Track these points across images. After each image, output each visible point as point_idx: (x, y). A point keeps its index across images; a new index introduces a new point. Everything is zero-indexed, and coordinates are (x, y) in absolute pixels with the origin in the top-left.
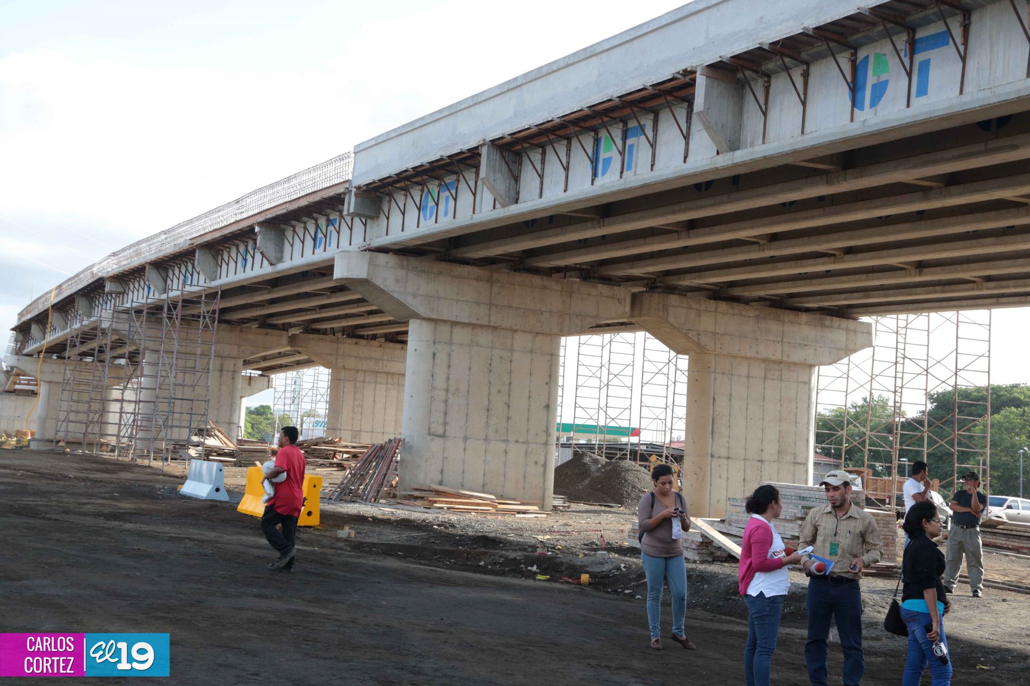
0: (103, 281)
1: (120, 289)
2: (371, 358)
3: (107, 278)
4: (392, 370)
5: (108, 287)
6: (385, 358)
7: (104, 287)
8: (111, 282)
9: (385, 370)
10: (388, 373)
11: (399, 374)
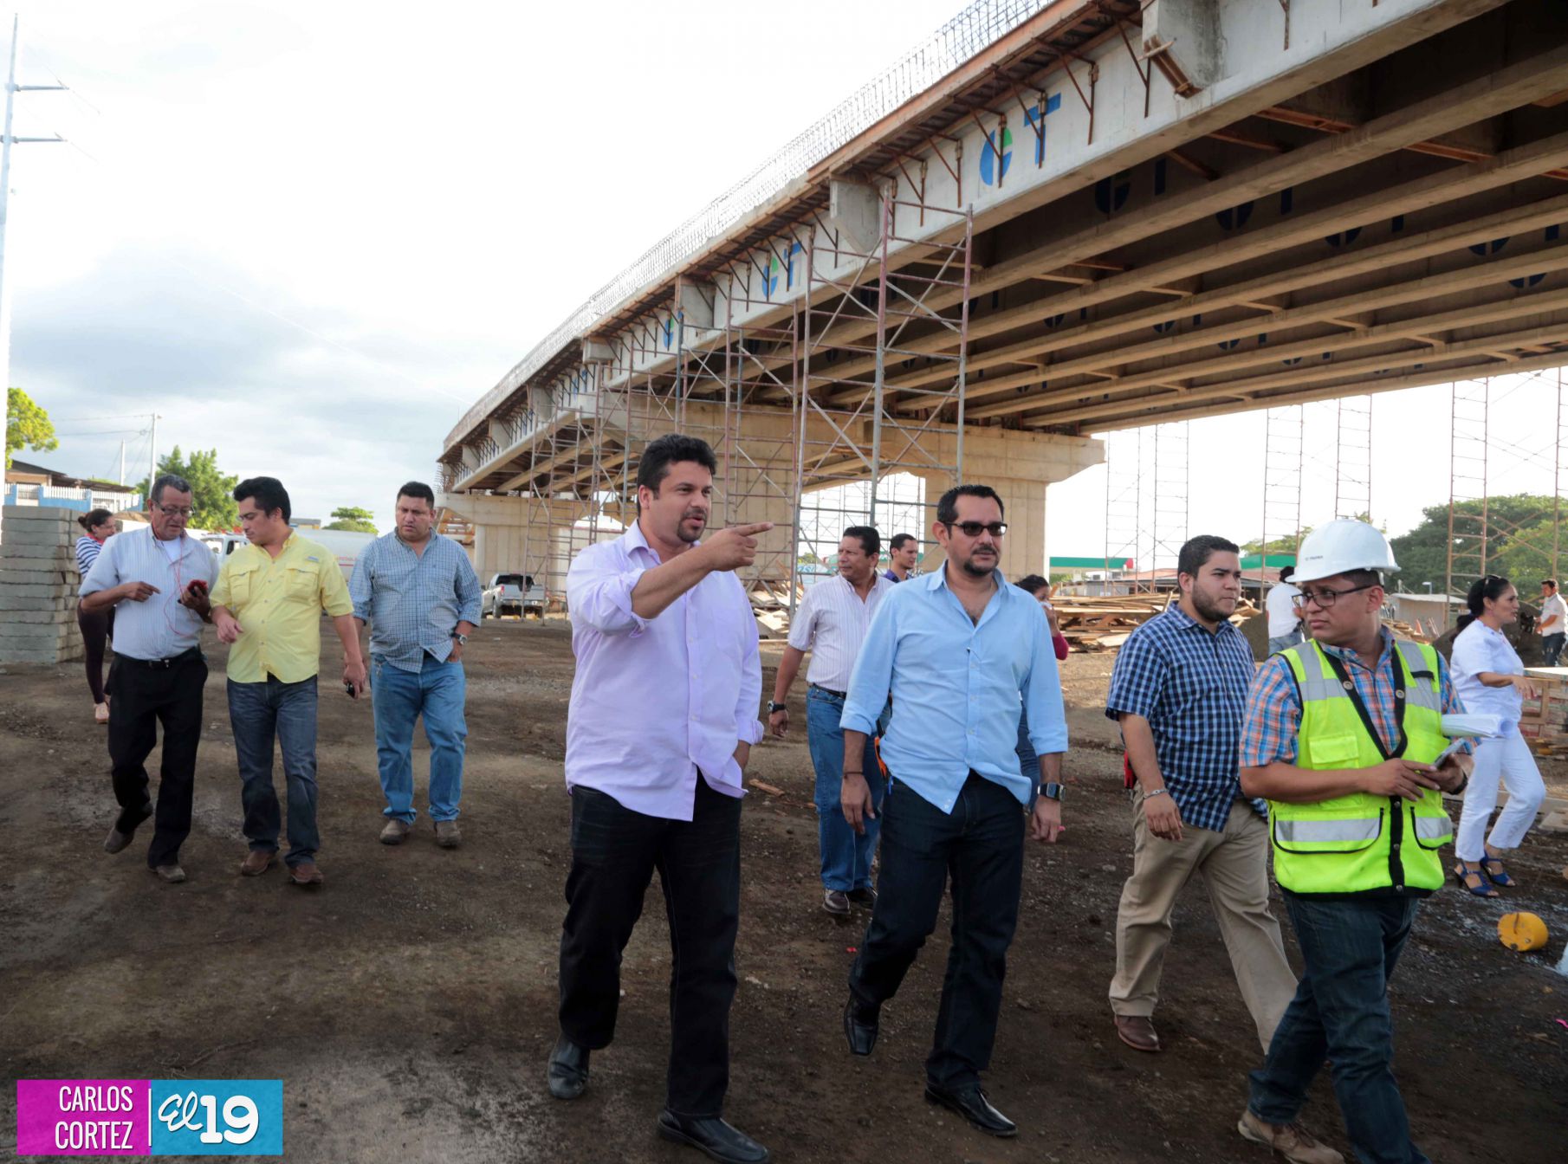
0: (579, 346)
1: (607, 354)
2: (989, 456)
3: (586, 339)
4: (1021, 474)
5: (588, 352)
6: (1010, 455)
7: (581, 354)
8: (592, 342)
9: (1011, 474)
10: (1012, 480)
11: (1029, 481)
